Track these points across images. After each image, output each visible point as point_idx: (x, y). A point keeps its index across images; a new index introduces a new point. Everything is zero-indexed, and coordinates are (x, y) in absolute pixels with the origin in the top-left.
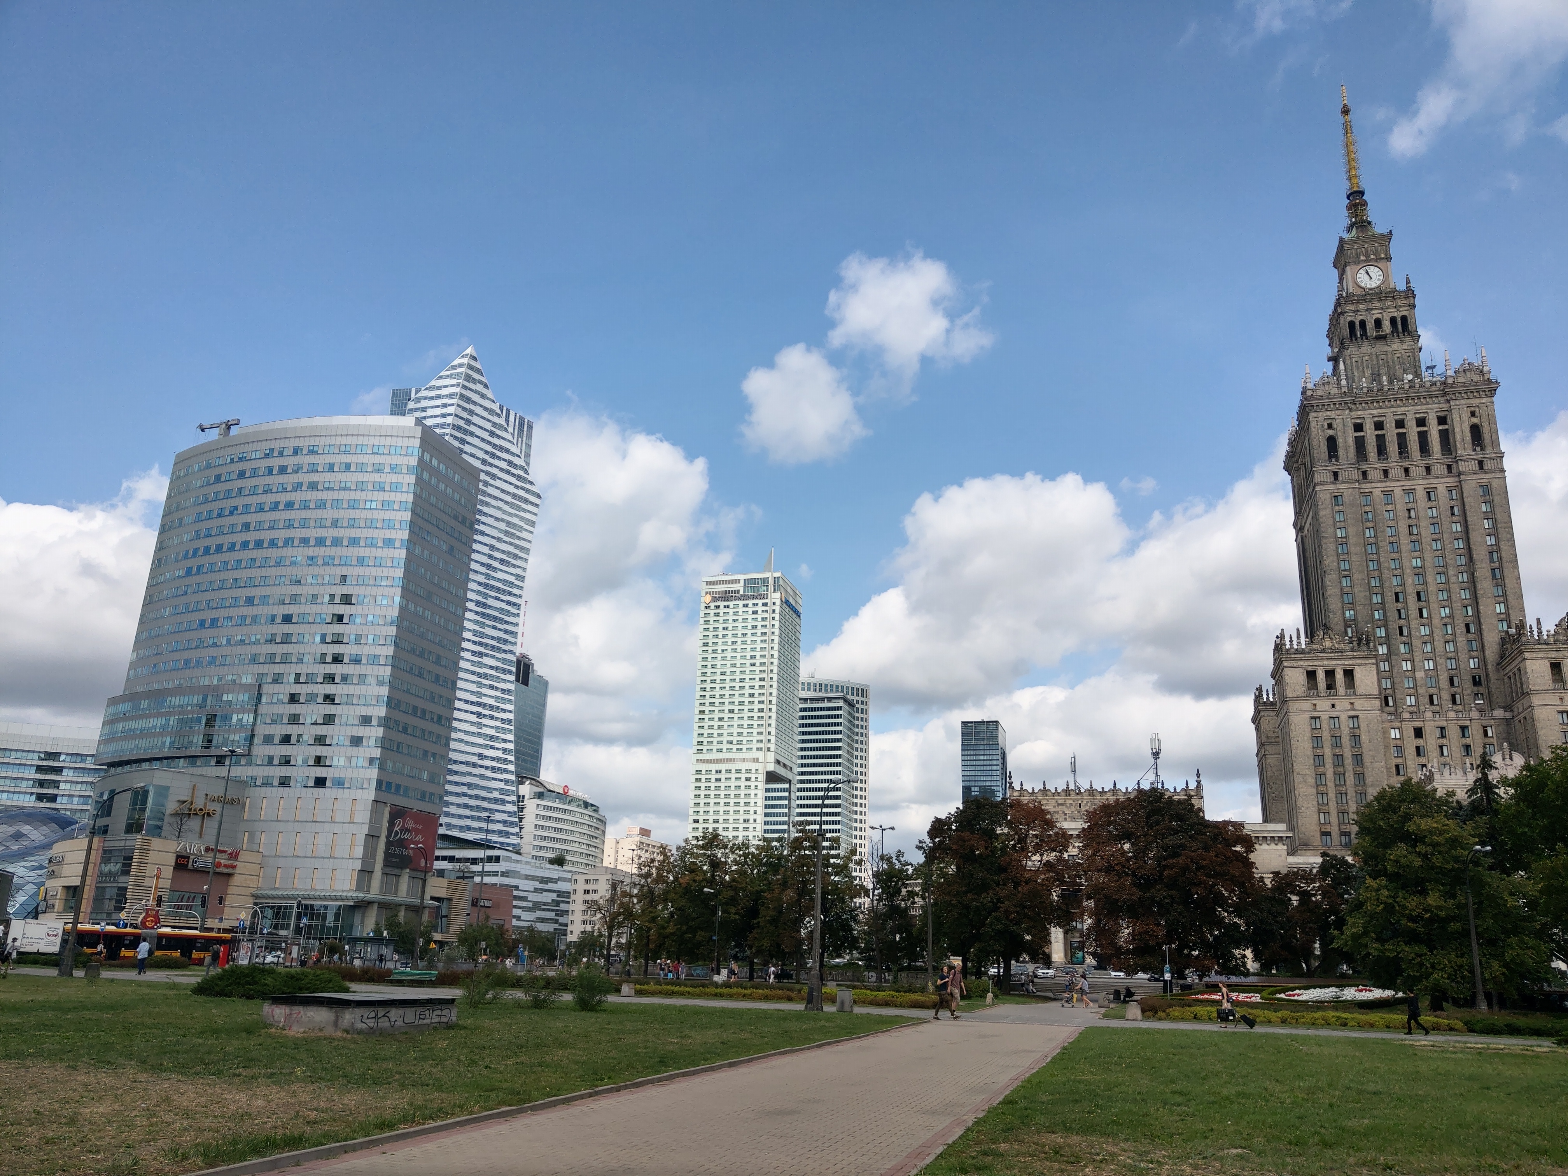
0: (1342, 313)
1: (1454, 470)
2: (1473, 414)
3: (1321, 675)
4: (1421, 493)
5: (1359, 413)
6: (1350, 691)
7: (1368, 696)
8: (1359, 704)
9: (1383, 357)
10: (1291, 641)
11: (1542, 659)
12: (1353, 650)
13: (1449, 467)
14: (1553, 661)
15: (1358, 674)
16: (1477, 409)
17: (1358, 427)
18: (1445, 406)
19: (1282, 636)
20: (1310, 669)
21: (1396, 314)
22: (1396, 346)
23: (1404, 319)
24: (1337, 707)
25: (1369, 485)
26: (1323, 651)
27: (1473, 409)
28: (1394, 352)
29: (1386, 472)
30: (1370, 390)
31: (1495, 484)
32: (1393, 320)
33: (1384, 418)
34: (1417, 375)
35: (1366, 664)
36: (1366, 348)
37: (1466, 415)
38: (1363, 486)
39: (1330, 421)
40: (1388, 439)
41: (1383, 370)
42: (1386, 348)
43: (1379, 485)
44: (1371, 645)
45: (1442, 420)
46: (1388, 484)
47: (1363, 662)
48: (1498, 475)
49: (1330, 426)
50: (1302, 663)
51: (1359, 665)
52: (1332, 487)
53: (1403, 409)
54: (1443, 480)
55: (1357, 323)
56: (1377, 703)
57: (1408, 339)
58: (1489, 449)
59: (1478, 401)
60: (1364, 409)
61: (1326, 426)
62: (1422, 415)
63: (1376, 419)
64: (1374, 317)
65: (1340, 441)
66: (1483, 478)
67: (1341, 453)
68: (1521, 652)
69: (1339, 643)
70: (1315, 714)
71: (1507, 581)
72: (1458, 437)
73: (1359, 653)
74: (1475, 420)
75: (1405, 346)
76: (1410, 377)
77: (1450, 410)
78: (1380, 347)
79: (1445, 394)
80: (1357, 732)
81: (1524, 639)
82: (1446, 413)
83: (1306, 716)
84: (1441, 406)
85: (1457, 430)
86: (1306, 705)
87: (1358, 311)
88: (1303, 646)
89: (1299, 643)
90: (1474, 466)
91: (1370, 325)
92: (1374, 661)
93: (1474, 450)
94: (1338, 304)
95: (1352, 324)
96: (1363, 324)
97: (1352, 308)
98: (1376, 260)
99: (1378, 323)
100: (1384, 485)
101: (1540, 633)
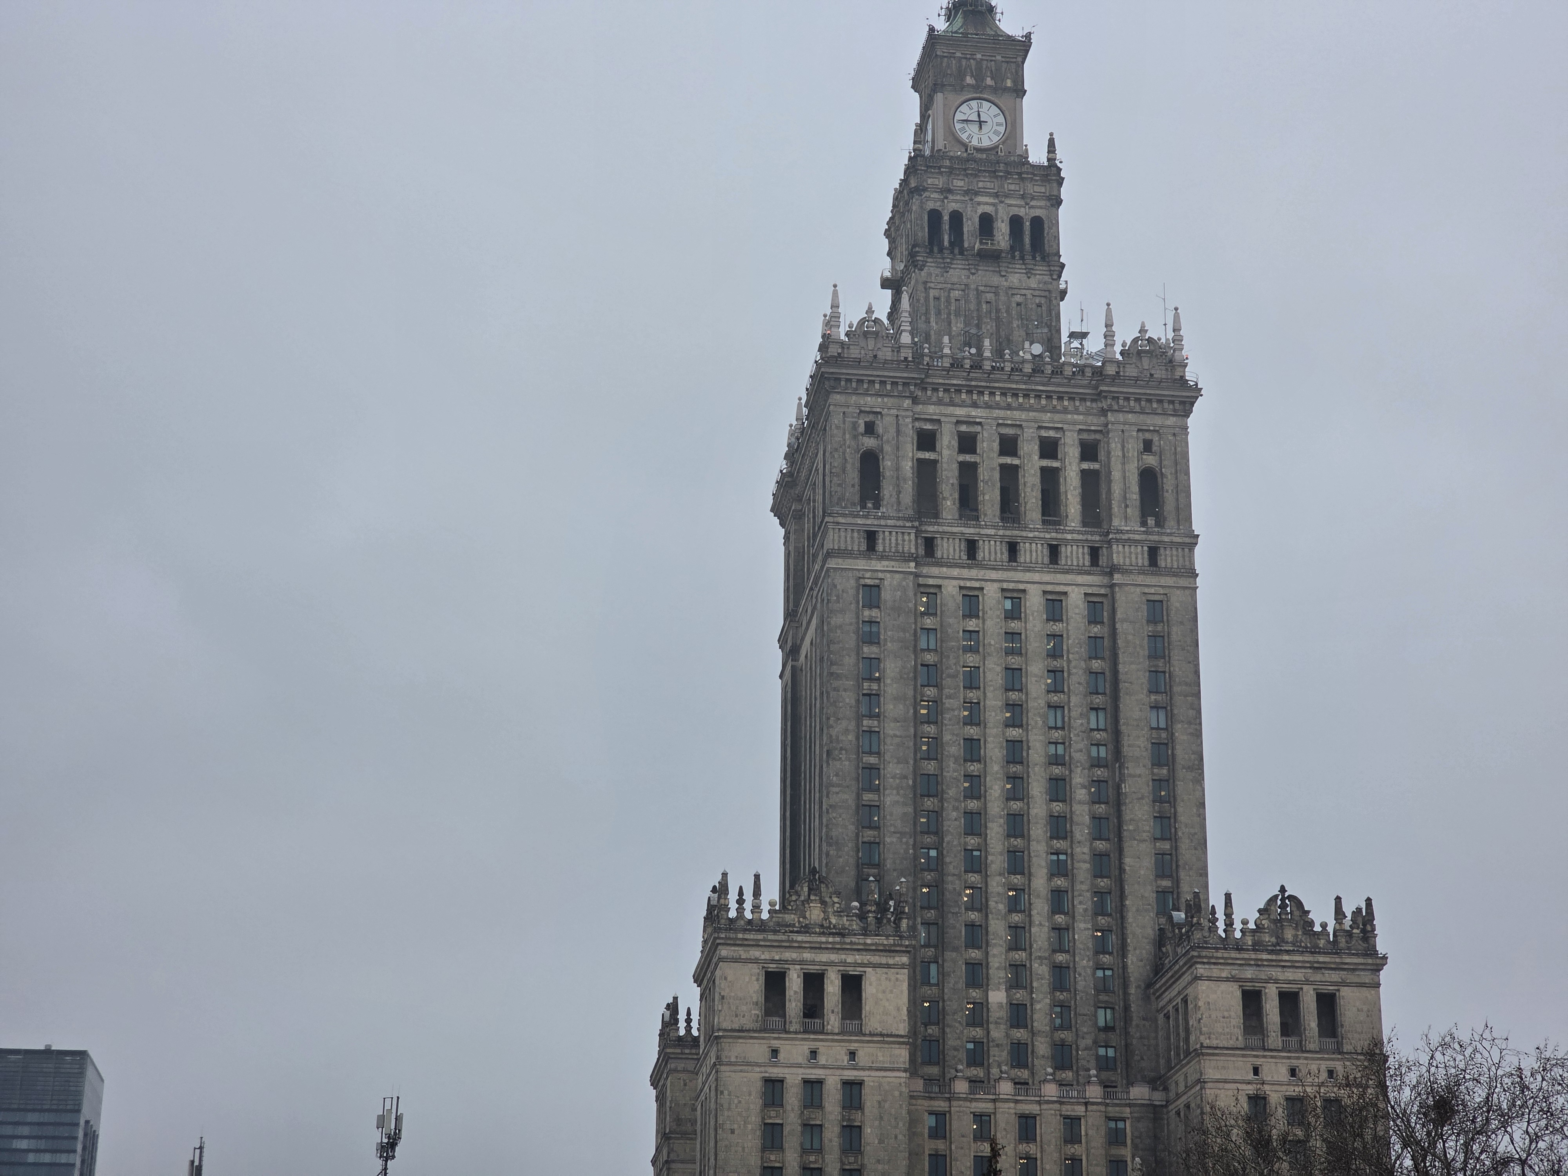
0: (919, 190)
1: (1103, 561)
2: (1148, 446)
3: (794, 984)
4: (1034, 602)
5: (931, 409)
6: (852, 1025)
7: (884, 1037)
8: (866, 1053)
9: (990, 296)
10: (741, 901)
11: (1227, 980)
12: (865, 932)
13: (1094, 553)
14: (1249, 986)
15: (871, 988)
16: (1156, 438)
17: (926, 440)
18: (1095, 422)
19: (721, 889)
20: (772, 967)
21: (1022, 212)
22: (1015, 279)
23: (1037, 223)
24: (822, 1060)
25: (935, 571)
26: (806, 929)
27: (1148, 436)
28: (1011, 291)
29: (972, 547)
30: (956, 364)
31: (1177, 599)
32: (1016, 222)
33: (978, 428)
34: (1052, 344)
35: (888, 966)
36: (958, 273)
37: (1134, 446)
38: (925, 570)
39: (870, 418)
40: (983, 473)
41: (989, 326)
42: (996, 280)
43: (955, 572)
44: (904, 924)
45: (1089, 451)
46: (974, 573)
47: (884, 960)
48: (1183, 582)
49: (870, 429)
50: (756, 953)
51: (875, 966)
52: (861, 564)
53: (1017, 414)
54: (1080, 579)
55: (946, 218)
56: (902, 1055)
57: (1041, 269)
58: (1171, 524)
59: (1158, 421)
60: (940, 403)
61: (862, 429)
62: (1052, 434)
63: (963, 428)
64: (981, 210)
65: (887, 464)
66: (1156, 584)
67: (887, 491)
68: (1191, 963)
69: (838, 913)
70: (775, 1072)
71: (1180, 810)
72: (1117, 490)
73: (877, 940)
74: (1151, 460)
75: (1033, 283)
76: (1037, 349)
77: (1104, 431)
78: (985, 276)
79: (1099, 396)
80: (857, 1118)
81: (1197, 936)
82: (1098, 436)
83: (755, 1076)
84: (1090, 419)
85: (1116, 475)
86: (757, 1050)
87: (950, 191)
88: (765, 916)
89: (756, 908)
90: (1138, 556)
91: (970, 226)
92: (905, 959)
93: (1144, 523)
94: (911, 169)
95: (934, 216)
96: (957, 218)
97: (939, 182)
98: (995, 90)
99: (986, 223)
100: (966, 573)
101: (1229, 924)
